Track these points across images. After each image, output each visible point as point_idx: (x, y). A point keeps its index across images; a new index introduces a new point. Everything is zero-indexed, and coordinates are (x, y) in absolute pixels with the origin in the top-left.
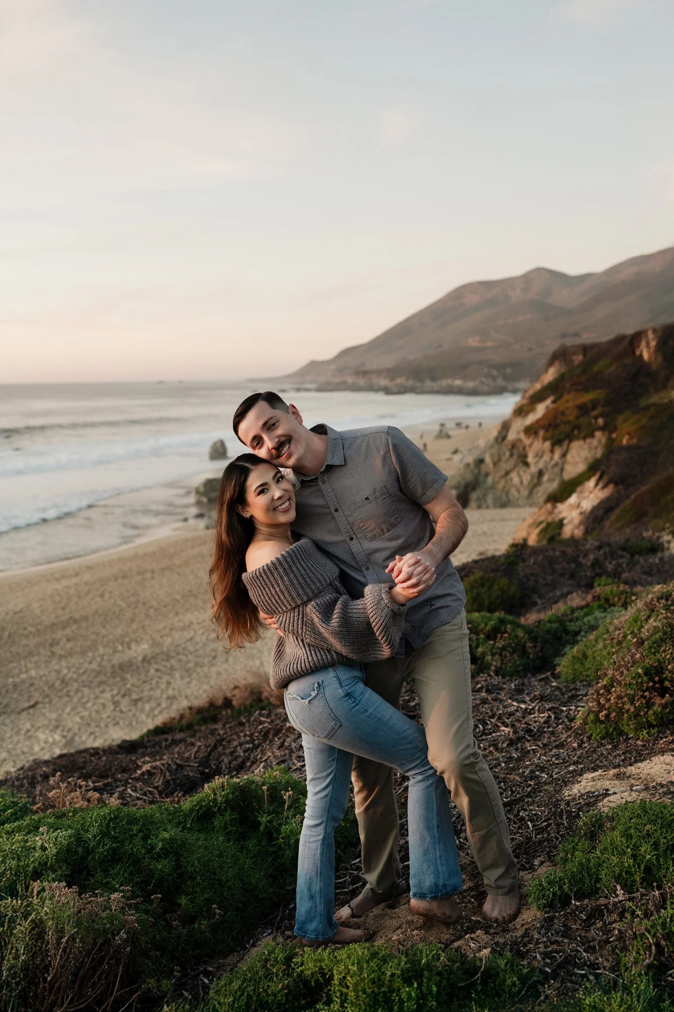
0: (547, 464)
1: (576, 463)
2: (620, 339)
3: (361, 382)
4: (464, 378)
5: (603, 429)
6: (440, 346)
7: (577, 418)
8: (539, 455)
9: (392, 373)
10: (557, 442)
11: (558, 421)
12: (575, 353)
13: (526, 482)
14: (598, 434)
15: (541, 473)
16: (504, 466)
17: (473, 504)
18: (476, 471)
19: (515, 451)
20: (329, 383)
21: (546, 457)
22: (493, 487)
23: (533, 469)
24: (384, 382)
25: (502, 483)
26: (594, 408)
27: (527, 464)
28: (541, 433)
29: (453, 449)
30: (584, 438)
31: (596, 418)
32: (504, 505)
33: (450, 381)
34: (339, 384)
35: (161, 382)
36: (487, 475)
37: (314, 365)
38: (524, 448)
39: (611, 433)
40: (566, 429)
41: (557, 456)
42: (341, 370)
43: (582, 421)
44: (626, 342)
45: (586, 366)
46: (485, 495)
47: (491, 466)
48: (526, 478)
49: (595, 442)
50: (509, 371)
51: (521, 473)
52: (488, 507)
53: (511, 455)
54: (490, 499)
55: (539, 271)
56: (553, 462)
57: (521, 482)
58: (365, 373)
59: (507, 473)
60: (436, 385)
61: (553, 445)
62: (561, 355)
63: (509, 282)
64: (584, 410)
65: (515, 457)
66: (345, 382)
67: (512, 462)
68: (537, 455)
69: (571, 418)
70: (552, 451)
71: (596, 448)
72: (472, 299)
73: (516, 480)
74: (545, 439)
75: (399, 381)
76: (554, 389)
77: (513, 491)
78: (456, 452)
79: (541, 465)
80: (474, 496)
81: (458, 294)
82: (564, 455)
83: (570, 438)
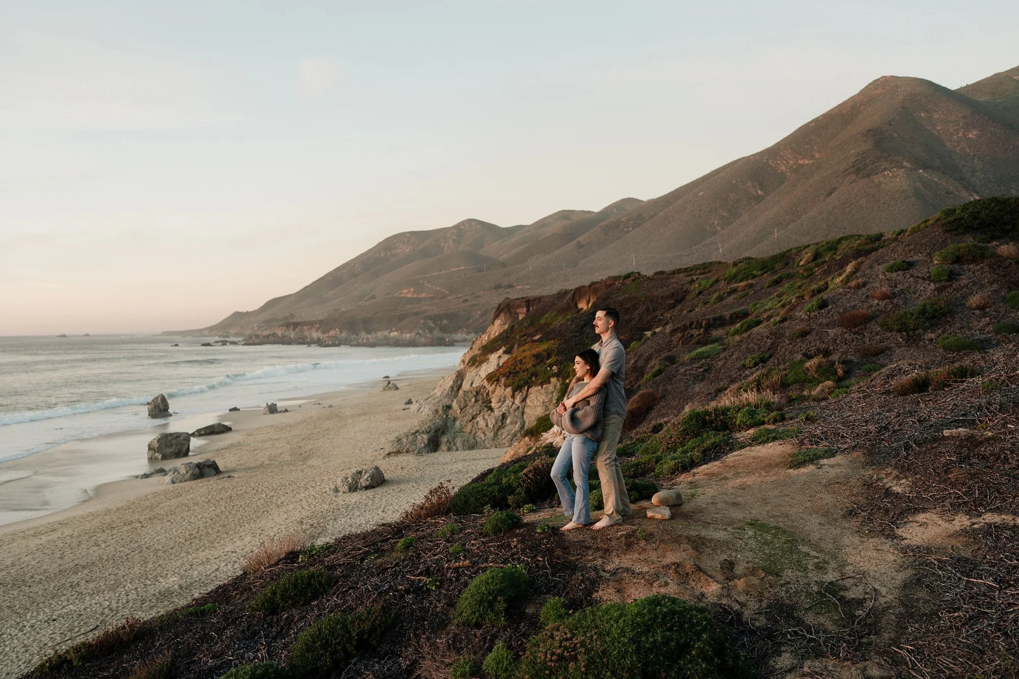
0: (509, 408)
1: (535, 407)
2: (562, 294)
3: (292, 335)
4: (401, 330)
5: (557, 375)
6: (374, 297)
7: (534, 366)
8: (502, 401)
9: (324, 325)
10: (517, 388)
11: (517, 369)
12: (519, 306)
13: (490, 425)
14: (553, 380)
15: (504, 417)
16: (470, 411)
17: (444, 447)
18: (445, 417)
19: (480, 397)
20: (257, 336)
21: (508, 402)
22: (461, 431)
23: (497, 413)
24: (315, 335)
25: (469, 426)
26: (549, 357)
27: (491, 409)
28: (503, 380)
29: (407, 400)
30: (542, 384)
31: (551, 366)
32: (472, 448)
33: (386, 333)
34: (268, 336)
35: (87, 335)
36: (455, 420)
37: (238, 316)
38: (488, 394)
39: (565, 378)
40: (525, 376)
41: (518, 401)
42: (268, 323)
43: (538, 368)
44: (569, 296)
45: (533, 319)
46: (454, 439)
47: (459, 411)
48: (491, 422)
49: (551, 387)
50: (445, 322)
51: (486, 417)
52: (457, 450)
53: (476, 401)
54: (459, 443)
55: (470, 221)
56: (514, 407)
57: (487, 426)
58: (296, 325)
59: (473, 418)
60: (371, 338)
61: (514, 391)
62: (506, 308)
63: (441, 233)
64: (539, 358)
65: (480, 402)
66: (274, 335)
67: (478, 407)
68: (499, 401)
69: (529, 366)
70: (513, 396)
71: (552, 392)
72: (404, 250)
73: (482, 424)
74: (506, 386)
75: (332, 333)
76: (505, 341)
77: (480, 434)
78: (410, 402)
79: (504, 409)
80: (444, 439)
81: (390, 244)
82: (524, 400)
83: (529, 384)
